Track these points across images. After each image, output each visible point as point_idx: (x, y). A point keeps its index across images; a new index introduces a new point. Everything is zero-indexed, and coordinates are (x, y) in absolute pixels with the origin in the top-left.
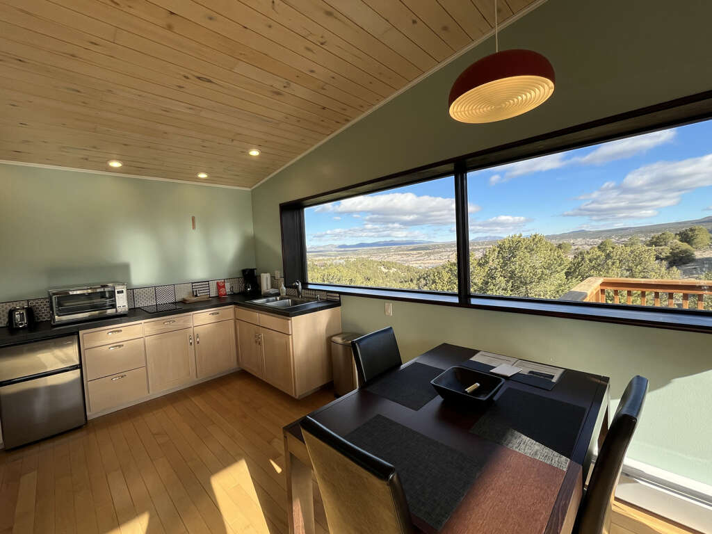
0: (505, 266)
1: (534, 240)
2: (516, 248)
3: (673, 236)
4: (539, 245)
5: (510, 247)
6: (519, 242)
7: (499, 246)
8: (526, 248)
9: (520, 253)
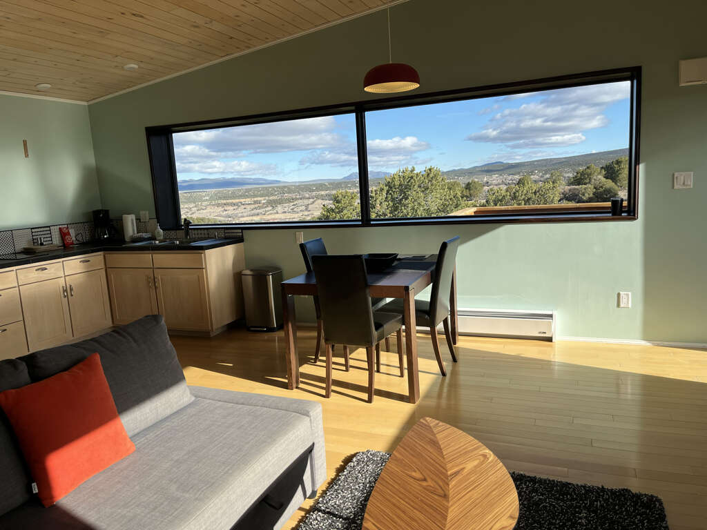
0: (395, 211)
1: (428, 175)
2: (408, 187)
3: (599, 170)
4: (434, 182)
5: (400, 185)
6: (412, 177)
7: (388, 184)
8: (420, 187)
9: (412, 194)
